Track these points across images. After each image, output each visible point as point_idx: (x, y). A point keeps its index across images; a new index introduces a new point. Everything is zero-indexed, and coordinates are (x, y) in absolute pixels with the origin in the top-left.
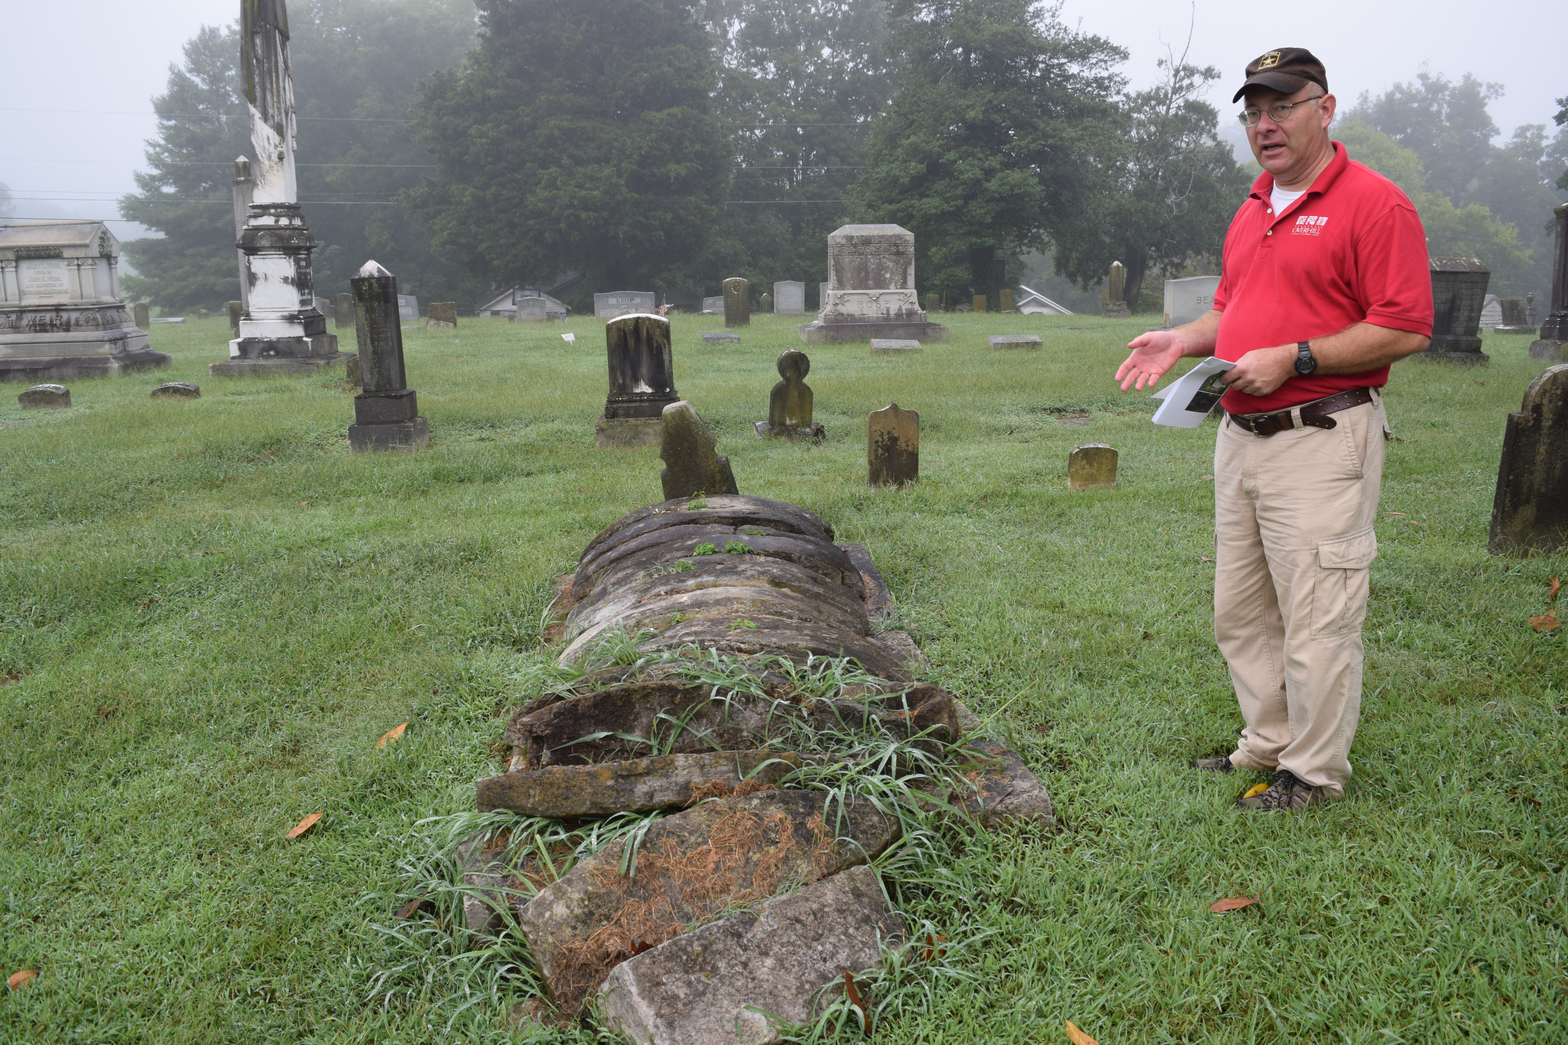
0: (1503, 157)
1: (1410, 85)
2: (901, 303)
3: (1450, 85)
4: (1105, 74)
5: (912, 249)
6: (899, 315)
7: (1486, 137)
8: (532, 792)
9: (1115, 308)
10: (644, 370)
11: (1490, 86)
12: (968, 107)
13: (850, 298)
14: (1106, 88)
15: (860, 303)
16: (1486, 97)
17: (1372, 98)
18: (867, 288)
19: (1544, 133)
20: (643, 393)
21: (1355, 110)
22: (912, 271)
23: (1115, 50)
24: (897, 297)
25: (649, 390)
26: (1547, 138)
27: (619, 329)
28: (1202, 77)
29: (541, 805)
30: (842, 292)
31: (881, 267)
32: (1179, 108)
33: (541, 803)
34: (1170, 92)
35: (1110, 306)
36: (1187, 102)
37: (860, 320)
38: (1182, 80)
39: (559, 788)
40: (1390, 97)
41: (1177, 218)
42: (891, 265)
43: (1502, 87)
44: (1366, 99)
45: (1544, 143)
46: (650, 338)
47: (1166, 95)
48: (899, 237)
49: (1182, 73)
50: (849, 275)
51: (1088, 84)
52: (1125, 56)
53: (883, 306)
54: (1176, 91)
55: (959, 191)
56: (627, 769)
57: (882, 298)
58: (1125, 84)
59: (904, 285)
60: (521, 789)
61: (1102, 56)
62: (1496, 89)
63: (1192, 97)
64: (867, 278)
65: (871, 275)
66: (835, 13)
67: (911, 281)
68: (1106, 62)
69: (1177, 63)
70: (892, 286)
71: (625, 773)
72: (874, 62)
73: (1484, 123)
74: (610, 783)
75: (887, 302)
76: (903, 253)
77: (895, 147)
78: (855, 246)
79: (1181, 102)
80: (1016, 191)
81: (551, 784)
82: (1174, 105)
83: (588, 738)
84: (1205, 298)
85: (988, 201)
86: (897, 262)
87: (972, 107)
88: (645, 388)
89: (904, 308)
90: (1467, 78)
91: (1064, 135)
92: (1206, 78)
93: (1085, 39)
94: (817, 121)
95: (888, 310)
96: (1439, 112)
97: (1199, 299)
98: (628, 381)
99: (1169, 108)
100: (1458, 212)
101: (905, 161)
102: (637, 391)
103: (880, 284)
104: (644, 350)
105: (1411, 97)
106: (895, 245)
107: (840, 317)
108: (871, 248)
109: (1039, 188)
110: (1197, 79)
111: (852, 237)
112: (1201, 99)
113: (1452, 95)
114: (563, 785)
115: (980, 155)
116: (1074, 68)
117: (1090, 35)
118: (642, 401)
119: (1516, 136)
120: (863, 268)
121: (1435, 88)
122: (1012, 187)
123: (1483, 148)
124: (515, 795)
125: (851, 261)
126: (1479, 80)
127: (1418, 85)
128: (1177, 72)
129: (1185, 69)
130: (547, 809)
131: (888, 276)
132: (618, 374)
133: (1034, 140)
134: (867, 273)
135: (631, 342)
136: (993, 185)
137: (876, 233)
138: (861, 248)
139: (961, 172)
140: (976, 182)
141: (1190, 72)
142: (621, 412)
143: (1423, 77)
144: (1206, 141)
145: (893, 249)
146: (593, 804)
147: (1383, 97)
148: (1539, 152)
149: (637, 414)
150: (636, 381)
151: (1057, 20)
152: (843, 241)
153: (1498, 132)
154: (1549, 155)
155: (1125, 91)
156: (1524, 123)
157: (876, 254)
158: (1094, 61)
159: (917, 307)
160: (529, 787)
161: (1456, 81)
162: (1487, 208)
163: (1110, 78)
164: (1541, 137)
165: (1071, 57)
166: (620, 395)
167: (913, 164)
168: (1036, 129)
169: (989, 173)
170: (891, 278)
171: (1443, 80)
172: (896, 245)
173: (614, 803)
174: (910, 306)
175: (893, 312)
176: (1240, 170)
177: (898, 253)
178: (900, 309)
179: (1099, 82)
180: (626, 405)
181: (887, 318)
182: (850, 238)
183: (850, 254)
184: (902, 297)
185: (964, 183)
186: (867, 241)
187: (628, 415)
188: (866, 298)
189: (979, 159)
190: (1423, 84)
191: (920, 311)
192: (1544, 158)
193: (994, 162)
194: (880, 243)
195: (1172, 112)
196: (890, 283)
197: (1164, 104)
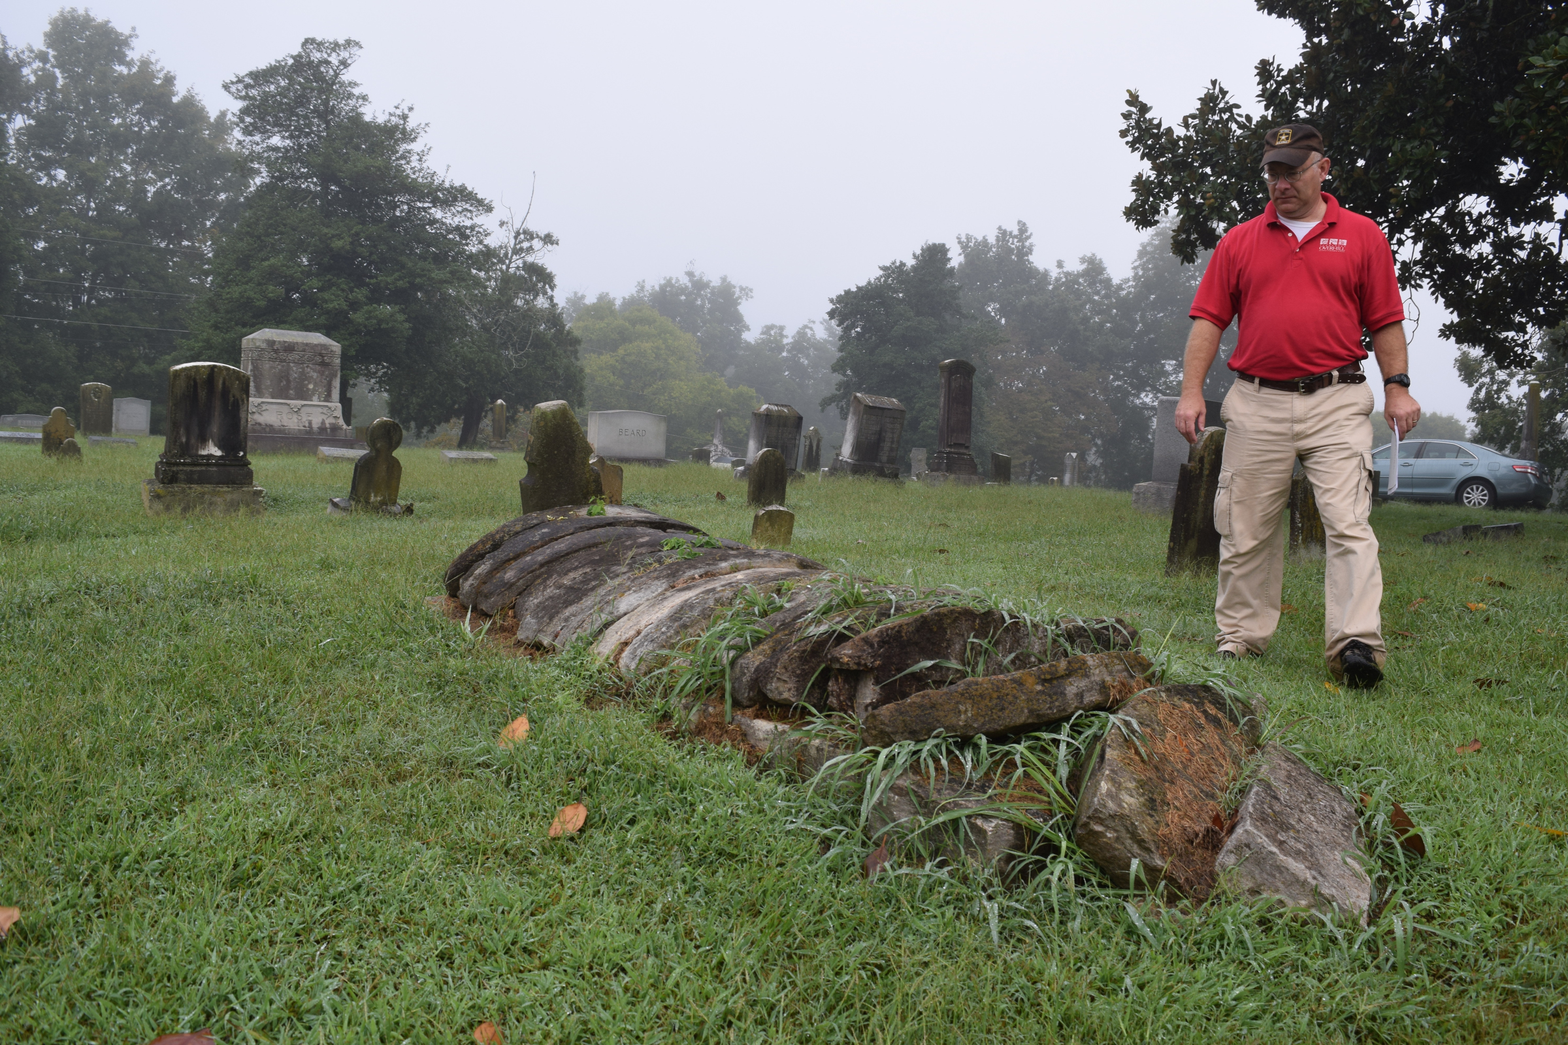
0: (755, 350)
1: (677, 280)
2: (324, 417)
3: (711, 285)
4: (468, 223)
5: (338, 361)
6: (322, 429)
7: (739, 332)
8: (962, 708)
9: (499, 445)
10: (215, 428)
11: (742, 289)
12: (333, 236)
13: (268, 407)
14: (467, 237)
15: (280, 413)
16: (740, 297)
17: (648, 287)
18: (287, 398)
19: (785, 333)
20: (210, 456)
21: (632, 297)
22: (336, 384)
23: (480, 202)
24: (320, 410)
25: (218, 453)
26: (787, 337)
27: (189, 377)
28: (541, 243)
29: (976, 720)
30: (260, 400)
31: (304, 377)
32: (518, 268)
33: (975, 718)
34: (510, 252)
35: (494, 443)
36: (525, 263)
37: (280, 431)
38: (520, 242)
39: (991, 698)
40: (663, 288)
41: (516, 372)
42: (315, 375)
43: (751, 290)
44: (642, 288)
45: (785, 341)
46: (226, 392)
47: (506, 255)
48: (324, 346)
49: (522, 236)
50: (269, 383)
51: (449, 231)
52: (489, 209)
53: (305, 419)
54: (517, 251)
56: (1048, 673)
57: (303, 409)
58: (489, 234)
59: (328, 398)
60: (947, 707)
61: (468, 206)
62: (747, 292)
63: (530, 259)
64: (288, 387)
65: (293, 385)
66: (142, 128)
67: (336, 394)
68: (470, 211)
69: (517, 225)
70: (315, 398)
71: (1048, 677)
72: (182, 187)
73: (738, 319)
74: (1039, 688)
75: (309, 414)
76: (328, 364)
77: (248, 268)
78: (276, 351)
79: (520, 263)
80: (384, 326)
81: (981, 696)
82: (513, 265)
83: (916, 668)
84: (626, 430)
85: (351, 334)
86: (322, 373)
87: (339, 237)
88: (213, 450)
89: (327, 422)
90: (724, 279)
91: (433, 275)
92: (545, 243)
93: (452, 187)
94: (115, 238)
95: (310, 423)
96: (703, 306)
97: (621, 431)
98: (193, 441)
99: (508, 267)
100: (731, 391)
101: (259, 284)
102: (204, 452)
103: (302, 394)
104: (218, 404)
105: (683, 290)
106: (319, 356)
107: (257, 427)
108: (294, 356)
109: (407, 325)
110: (537, 244)
111: (274, 342)
112: (540, 262)
113: (713, 293)
114: (995, 695)
115: (344, 286)
116: (438, 213)
117: (457, 184)
118: (208, 465)
119: (763, 333)
120: (284, 376)
121: (699, 285)
122: (380, 322)
123: (733, 340)
124: (942, 714)
125: (272, 368)
126: (733, 283)
127: (685, 281)
128: (518, 234)
129: (525, 232)
130: (984, 724)
131: (311, 386)
132: (182, 431)
133: (401, 278)
134: (288, 381)
135: (202, 394)
136: (358, 317)
137: (300, 340)
138: (283, 355)
139: (326, 301)
141: (530, 236)
142: (182, 476)
143: (690, 274)
144: (541, 302)
145: (318, 359)
146: (1031, 711)
147: (657, 288)
148: (781, 348)
149: (202, 480)
150: (203, 440)
151: (425, 165)
152: (264, 346)
153: (749, 329)
154: (788, 351)
155: (486, 242)
156: (769, 323)
157: (298, 363)
158: (460, 209)
159: (341, 422)
160: (958, 703)
161: (716, 282)
162: (753, 390)
163: (472, 228)
164: (782, 336)
165: (435, 202)
166: (181, 456)
167: (271, 288)
168: (403, 266)
169: (354, 306)
170: (314, 390)
171: (705, 279)
172: (321, 355)
173: (1050, 708)
174: (333, 421)
175: (315, 426)
176: (569, 333)
177: (323, 364)
178: (323, 422)
179: (459, 229)
180: (188, 469)
181: (310, 431)
182: (271, 343)
183: (270, 359)
184: (325, 410)
185: (328, 312)
186: (290, 348)
187: (190, 480)
188: (285, 409)
189: (343, 290)
190: (690, 281)
191: (345, 427)
192: (784, 354)
193: (360, 294)
194: (304, 350)
195: (512, 270)
196: (314, 394)
197: (504, 263)
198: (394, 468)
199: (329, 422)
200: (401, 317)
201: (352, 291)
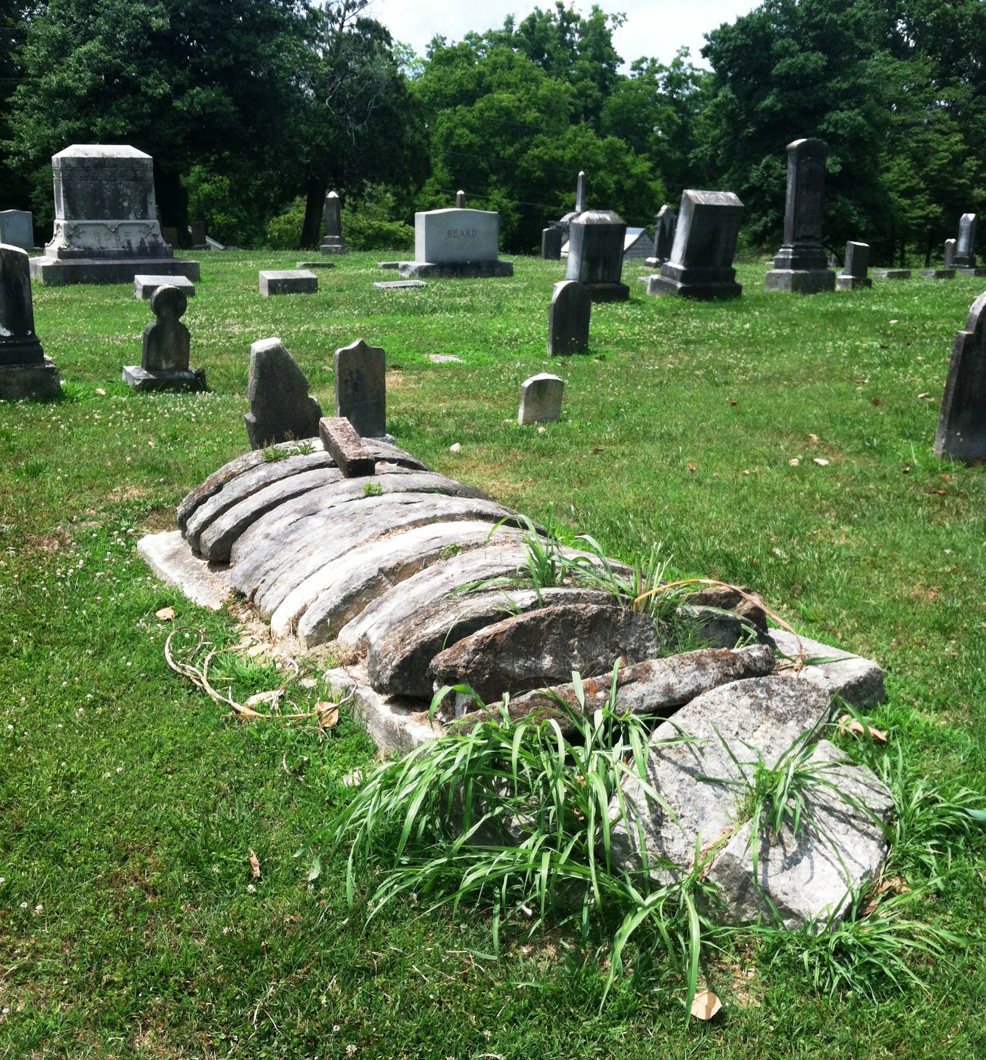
2: (142, 235)
3: (582, 16)
5: (151, 175)
6: (141, 250)
11: (615, 18)
13: (85, 229)
15: (97, 235)
18: (104, 217)
22: (152, 198)
24: (138, 228)
30: (76, 222)
31: (118, 195)
32: (352, 26)
34: (343, 9)
36: (359, 19)
37: (99, 254)
42: (129, 191)
47: (339, 11)
48: (136, 159)
50: (82, 202)
53: (123, 239)
54: (348, 7)
55: (146, 109)
57: (121, 229)
59: (144, 216)
63: (364, 14)
64: (102, 206)
65: (107, 203)
67: (152, 209)
70: (132, 216)
75: (127, 234)
76: (142, 179)
78: (87, 169)
79: (354, 21)
82: (346, 23)
84: (455, 231)
86: (135, 189)
89: (146, 241)
90: (595, 10)
95: (129, 243)
97: (449, 233)
99: (342, 26)
103: (119, 213)
106: (131, 169)
107: (76, 251)
108: (108, 172)
111: (82, 158)
120: (97, 193)
125: (84, 187)
131: (126, 204)
134: (103, 200)
137: (110, 155)
138: (94, 172)
140: (166, 99)
145: (131, 174)
152: (73, 164)
157: (110, 179)
159: (160, 239)
167: (89, 75)
170: (129, 207)
172: (133, 169)
174: (153, 238)
175: (134, 246)
177: (136, 179)
178: (142, 242)
181: (128, 252)
182: (81, 161)
183: (83, 179)
184: (143, 228)
186: (100, 164)
188: (103, 229)
191: (165, 244)
194: (115, 166)
195: (345, 30)
196: (129, 213)
197: (337, 21)
198: (183, 334)
199: (148, 240)
200: (226, 100)
201: (174, 74)
